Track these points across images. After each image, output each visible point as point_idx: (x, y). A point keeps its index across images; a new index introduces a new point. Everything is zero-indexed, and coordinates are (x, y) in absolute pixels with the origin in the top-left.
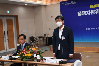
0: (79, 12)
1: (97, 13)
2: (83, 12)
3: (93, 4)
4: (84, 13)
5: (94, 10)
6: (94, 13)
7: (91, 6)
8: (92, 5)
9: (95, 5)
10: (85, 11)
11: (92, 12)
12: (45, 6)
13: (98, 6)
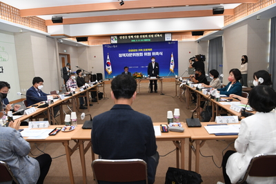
0: (120, 54)
1: (133, 56)
3: (131, 49)
4: (124, 55)
7: (129, 50)
11: (130, 55)
12: (88, 47)
13: (134, 50)
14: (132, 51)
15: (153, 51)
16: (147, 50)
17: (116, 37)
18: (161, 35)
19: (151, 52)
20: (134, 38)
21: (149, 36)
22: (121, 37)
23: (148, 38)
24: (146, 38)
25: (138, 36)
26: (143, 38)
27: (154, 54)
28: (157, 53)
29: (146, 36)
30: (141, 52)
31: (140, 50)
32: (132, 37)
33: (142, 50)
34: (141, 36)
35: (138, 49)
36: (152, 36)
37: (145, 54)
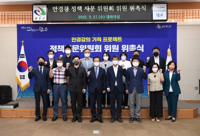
0: (52, 46)
1: (82, 51)
2: (59, 46)
3: (76, 36)
4: (61, 48)
5: (78, 46)
6: (77, 50)
7: (73, 39)
8: (74, 37)
9: (79, 38)
10: (63, 45)
11: (74, 49)
13: (84, 40)
14: (79, 40)
15: (124, 42)
16: (110, 39)
17: (45, 9)
18: (144, 8)
19: (120, 44)
20: (84, 12)
21: (119, 8)
22: (55, 8)
23: (115, 12)
24: (110, 13)
25: (93, 8)
26: (103, 13)
27: (125, 48)
28: (133, 47)
29: (111, 8)
30: (98, 43)
31: (95, 39)
32: (80, 8)
33: (99, 39)
34: (100, 8)
35: (91, 36)
36: (125, 8)
37: (107, 48)
